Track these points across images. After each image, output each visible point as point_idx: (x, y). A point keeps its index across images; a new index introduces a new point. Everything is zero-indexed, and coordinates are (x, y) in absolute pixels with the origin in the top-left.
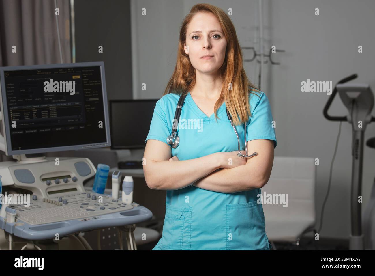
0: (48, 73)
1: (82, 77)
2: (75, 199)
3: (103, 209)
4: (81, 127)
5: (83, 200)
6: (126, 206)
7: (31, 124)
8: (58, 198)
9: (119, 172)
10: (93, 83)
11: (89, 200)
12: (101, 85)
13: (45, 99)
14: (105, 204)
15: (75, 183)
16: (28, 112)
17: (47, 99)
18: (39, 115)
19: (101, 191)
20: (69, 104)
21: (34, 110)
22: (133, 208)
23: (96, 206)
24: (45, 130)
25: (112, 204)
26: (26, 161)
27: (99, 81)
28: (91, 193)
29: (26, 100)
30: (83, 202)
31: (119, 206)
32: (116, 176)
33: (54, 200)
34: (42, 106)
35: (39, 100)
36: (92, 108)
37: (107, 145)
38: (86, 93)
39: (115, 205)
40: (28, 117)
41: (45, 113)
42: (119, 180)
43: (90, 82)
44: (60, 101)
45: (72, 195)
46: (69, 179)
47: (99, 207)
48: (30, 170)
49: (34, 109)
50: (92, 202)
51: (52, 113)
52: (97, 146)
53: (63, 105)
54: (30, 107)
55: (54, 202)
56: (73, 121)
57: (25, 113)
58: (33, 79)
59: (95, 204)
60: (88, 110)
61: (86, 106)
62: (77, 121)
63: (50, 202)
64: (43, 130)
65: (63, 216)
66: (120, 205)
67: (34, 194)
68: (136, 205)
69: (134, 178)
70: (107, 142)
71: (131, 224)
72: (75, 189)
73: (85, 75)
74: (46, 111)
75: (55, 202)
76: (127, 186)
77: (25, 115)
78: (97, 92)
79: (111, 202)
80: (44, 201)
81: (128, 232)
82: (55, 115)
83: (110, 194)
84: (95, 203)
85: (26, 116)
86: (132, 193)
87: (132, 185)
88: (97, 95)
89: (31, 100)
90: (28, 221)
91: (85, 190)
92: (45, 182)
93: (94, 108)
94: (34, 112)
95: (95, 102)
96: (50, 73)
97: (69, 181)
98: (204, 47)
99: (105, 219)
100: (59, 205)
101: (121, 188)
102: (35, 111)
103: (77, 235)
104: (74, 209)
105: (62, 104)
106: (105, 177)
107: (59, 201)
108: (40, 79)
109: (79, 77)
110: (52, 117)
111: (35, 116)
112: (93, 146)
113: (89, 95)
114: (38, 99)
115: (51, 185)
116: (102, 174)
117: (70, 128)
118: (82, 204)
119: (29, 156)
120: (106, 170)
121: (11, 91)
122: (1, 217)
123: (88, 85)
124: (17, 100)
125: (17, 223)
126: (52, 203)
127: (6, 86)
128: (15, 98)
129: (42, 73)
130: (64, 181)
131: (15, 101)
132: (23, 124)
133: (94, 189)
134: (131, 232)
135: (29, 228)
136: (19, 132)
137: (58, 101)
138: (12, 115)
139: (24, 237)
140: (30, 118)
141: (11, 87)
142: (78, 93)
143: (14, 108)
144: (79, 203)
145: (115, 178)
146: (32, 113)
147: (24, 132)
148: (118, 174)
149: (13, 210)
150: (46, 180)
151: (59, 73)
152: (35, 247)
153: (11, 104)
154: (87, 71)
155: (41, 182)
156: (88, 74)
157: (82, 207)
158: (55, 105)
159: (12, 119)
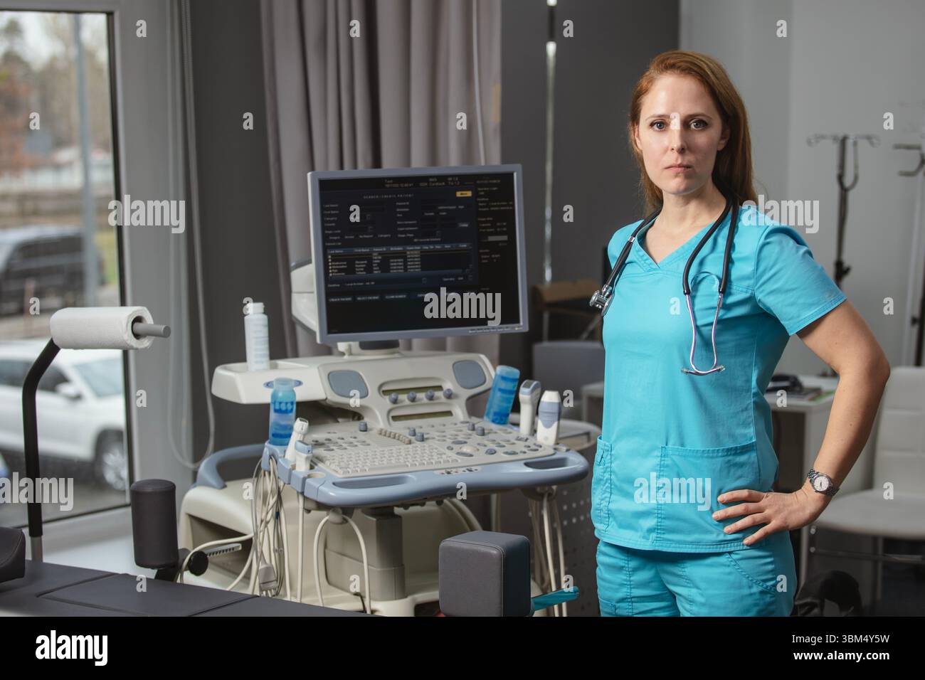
0: (406, 185)
1: (476, 194)
3: (492, 452)
5: (457, 435)
6: (540, 449)
7: (368, 284)
8: (409, 428)
10: (497, 206)
11: (471, 435)
12: (513, 211)
13: (399, 236)
14: (499, 443)
15: (449, 401)
16: (364, 260)
17: (403, 236)
18: (385, 266)
19: (501, 418)
20: (447, 246)
21: (377, 256)
22: (554, 454)
23: (478, 447)
24: (397, 297)
25: (513, 444)
26: (360, 355)
27: (511, 203)
28: (477, 423)
29: (361, 237)
30: (455, 439)
31: (525, 450)
32: (528, 390)
33: (398, 432)
34: (392, 249)
35: (387, 238)
36: (493, 256)
37: (520, 329)
38: (483, 225)
39: (520, 446)
40: (362, 269)
41: (397, 262)
42: (531, 399)
43: (493, 204)
44: (428, 240)
45: (440, 424)
46: (438, 394)
47: (484, 450)
48: (361, 374)
49: (375, 254)
50: (474, 439)
51: (412, 263)
52: (499, 330)
53: (435, 248)
54: (368, 250)
55: (397, 435)
56: (453, 280)
57: (357, 262)
58: (377, 197)
59: (479, 444)
60: (484, 259)
61: (481, 251)
62: (461, 280)
63: (389, 436)
64: (393, 297)
65: (407, 463)
66: (529, 447)
67: (366, 420)
68: (563, 448)
70: (521, 323)
73: (484, 191)
74: (399, 260)
75: (399, 436)
76: (546, 411)
77: (357, 266)
78: (505, 224)
79: (513, 441)
80: (382, 433)
81: (541, 501)
82: (417, 266)
83: (517, 425)
84: (479, 442)
85: (358, 268)
86: (555, 426)
87: (554, 409)
88: (505, 229)
89: (371, 236)
90: (334, 470)
92: (388, 397)
93: (497, 256)
94: (376, 261)
95: (501, 244)
96: (410, 185)
98: (673, 149)
100: (406, 442)
101: (536, 414)
102: (377, 259)
104: (435, 451)
105: (432, 247)
106: (510, 392)
107: (410, 435)
108: (390, 196)
109: (469, 194)
110: (412, 270)
111: (378, 268)
112: (492, 330)
113: (488, 230)
114: (385, 236)
115: (399, 404)
116: (503, 385)
118: (453, 443)
119: (365, 346)
120: (511, 377)
121: (332, 219)
122: (286, 461)
123: (487, 209)
124: (342, 236)
125: (312, 472)
126: (394, 438)
127: (323, 209)
128: (339, 231)
129: (397, 185)
130: (426, 397)
131: (339, 238)
132: (351, 284)
133: (488, 415)
134: (548, 501)
135: (334, 484)
136: (343, 299)
137: (425, 240)
138: (332, 265)
139: (321, 499)
140: (367, 273)
141: (332, 212)
142: (466, 225)
143: (337, 252)
144: (448, 440)
145: (523, 393)
146: (372, 263)
147: (354, 299)
148: (532, 387)
149: (306, 446)
150: (389, 394)
151: (429, 186)
152: (345, 521)
153: (329, 244)
154: (486, 182)
155: (379, 396)
156: (488, 189)
157: (450, 448)
158: (419, 248)
159: (332, 273)
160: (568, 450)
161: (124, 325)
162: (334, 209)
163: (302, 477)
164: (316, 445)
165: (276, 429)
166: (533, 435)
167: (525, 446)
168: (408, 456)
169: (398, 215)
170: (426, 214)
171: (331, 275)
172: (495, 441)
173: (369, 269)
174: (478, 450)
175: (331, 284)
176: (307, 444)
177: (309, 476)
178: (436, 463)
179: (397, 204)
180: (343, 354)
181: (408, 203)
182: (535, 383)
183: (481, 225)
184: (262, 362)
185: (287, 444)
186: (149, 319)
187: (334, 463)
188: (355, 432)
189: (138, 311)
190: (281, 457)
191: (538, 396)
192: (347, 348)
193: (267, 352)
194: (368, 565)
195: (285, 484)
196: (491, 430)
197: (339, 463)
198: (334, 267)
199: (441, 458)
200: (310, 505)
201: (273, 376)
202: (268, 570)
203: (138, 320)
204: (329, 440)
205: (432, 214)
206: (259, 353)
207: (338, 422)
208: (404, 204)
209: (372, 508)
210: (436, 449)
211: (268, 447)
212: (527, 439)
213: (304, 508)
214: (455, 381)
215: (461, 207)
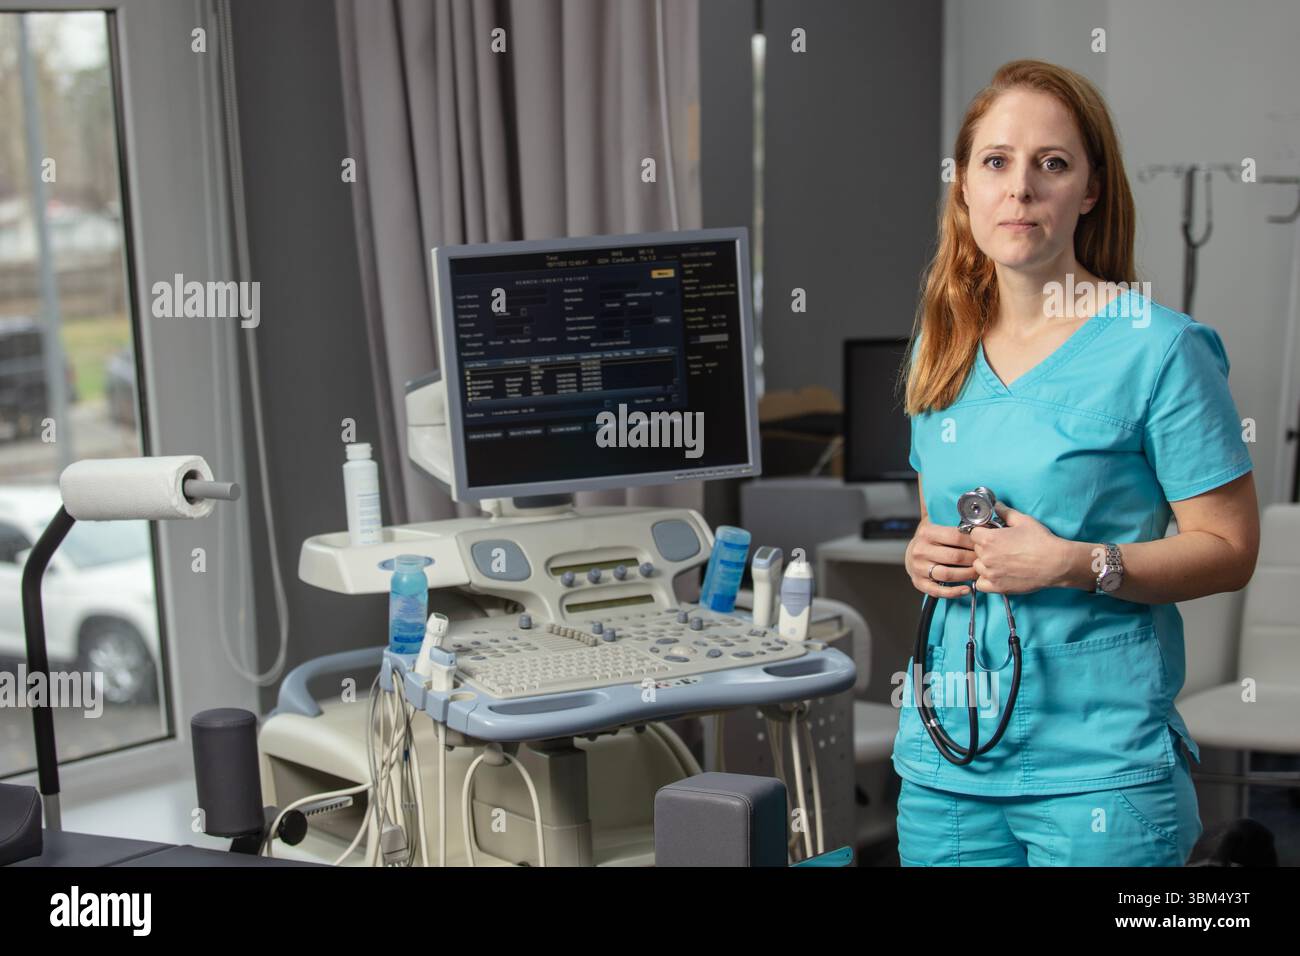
0: (578, 263)
1: (680, 274)
3: (716, 654)
5: (663, 631)
6: (784, 647)
8: (593, 623)
9: (773, 552)
10: (710, 290)
11: (683, 629)
12: (735, 298)
13: (570, 339)
14: (725, 641)
15: (648, 580)
16: (518, 377)
17: (575, 339)
18: (549, 384)
19: (726, 604)
20: (640, 352)
21: (535, 370)
22: (805, 654)
23: (695, 647)
24: (568, 429)
25: (746, 641)
27: (732, 285)
28: (692, 610)
29: (513, 341)
30: (660, 636)
31: (764, 649)
32: (764, 562)
33: (578, 628)
34: (559, 359)
35: (552, 341)
36: (707, 365)
37: (749, 471)
38: (693, 319)
39: (755, 644)
40: (516, 390)
41: (567, 378)
42: (770, 573)
43: (705, 287)
44: (611, 344)
45: (636, 615)
46: (632, 570)
47: (704, 651)
48: (519, 545)
49: (536, 367)
50: (688, 635)
51: (588, 379)
52: (718, 474)
53: (621, 356)
54: (524, 362)
55: (576, 633)
56: (650, 401)
57: (508, 380)
58: (536, 282)
59: (696, 643)
60: (694, 369)
61: (690, 358)
62: (662, 402)
63: (565, 636)
64: (562, 430)
65: (595, 675)
66: (769, 644)
67: (529, 611)
68: (819, 645)
70: (751, 463)
71: (800, 697)
73: (690, 268)
74: (572, 375)
75: (579, 635)
76: (791, 590)
77: (508, 385)
78: (724, 317)
79: (746, 637)
80: (551, 630)
81: (789, 721)
82: (596, 384)
83: (749, 610)
84: (695, 639)
85: (511, 388)
86: (806, 611)
87: (806, 588)
88: (724, 324)
89: (528, 341)
90: (489, 689)
91: (678, 602)
92: (558, 578)
93: (713, 364)
94: (536, 378)
95: (718, 347)
96: (583, 263)
97: (630, 575)
98: (1013, 196)
100: (590, 643)
101: (776, 597)
102: (537, 374)
104: (634, 655)
105: (617, 354)
106: (738, 565)
107: (595, 633)
108: (554, 280)
109: (670, 273)
110: (589, 389)
111: (539, 388)
112: (708, 475)
113: (700, 327)
114: (549, 339)
115: (577, 587)
116: (727, 555)
118: (658, 642)
119: (522, 503)
120: (739, 543)
121: (469, 317)
122: (418, 675)
123: (698, 295)
124: (485, 341)
125: (457, 692)
126: (572, 637)
127: (456, 302)
128: (480, 335)
129: (562, 264)
130: (615, 576)
131: (480, 344)
132: (501, 413)
133: (705, 598)
134: (798, 722)
135: (490, 708)
136: (489, 435)
137: (606, 344)
138: (471, 386)
139: (472, 731)
140: (524, 395)
141: (470, 306)
142: (667, 320)
143: (479, 365)
144: (651, 638)
145: (759, 566)
146: (531, 381)
147: (506, 434)
148: (771, 556)
149: (447, 655)
150: (562, 574)
151: (611, 263)
152: (508, 761)
153: (467, 354)
154: (695, 255)
155: (546, 576)
156: (698, 265)
157: (654, 650)
158: (599, 356)
159: (472, 396)
160: (824, 648)
161: (172, 485)
162: (472, 301)
163: (443, 699)
164: (459, 651)
165: (399, 629)
166: (773, 626)
167: (763, 644)
168: (595, 664)
169: (568, 308)
170: (608, 305)
171: (470, 399)
172: (717, 637)
173: (526, 389)
174: (695, 651)
175: (470, 413)
176: (447, 652)
177: (453, 699)
178: (636, 672)
179: (566, 291)
180: (489, 515)
181: (581, 290)
182: (775, 550)
183: (688, 319)
184: (370, 531)
185: (418, 651)
186: (207, 474)
187: (488, 677)
188: (514, 630)
189: (192, 461)
190: (409, 671)
191: (780, 569)
192: (496, 505)
193: (378, 516)
194: (542, 823)
195: (416, 709)
196: (712, 621)
197: (496, 677)
198: (474, 388)
199: (644, 665)
200: (453, 740)
201: (392, 551)
202: (394, 834)
203: (191, 475)
204: (478, 643)
205: (617, 305)
206: (366, 517)
207: (486, 616)
208: (576, 291)
209: (545, 741)
210: (635, 652)
211: (387, 656)
212: (765, 633)
213: (446, 745)
214: (656, 550)
215: (659, 293)
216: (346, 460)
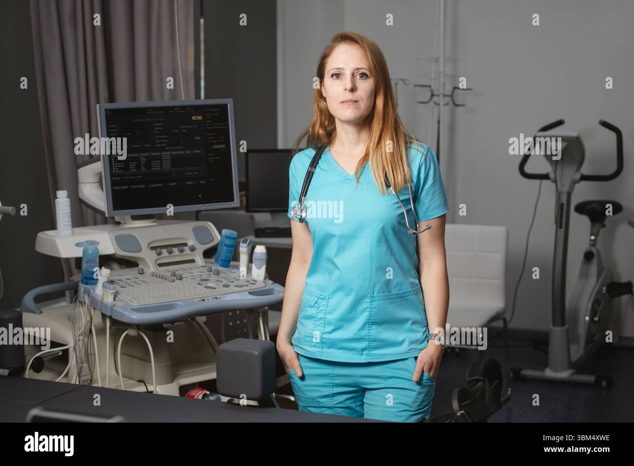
0: (160, 112)
1: (204, 118)
2: (192, 273)
3: (227, 286)
4: (202, 182)
5: (201, 275)
6: (256, 283)
8: (170, 271)
9: (249, 240)
10: (217, 126)
11: (210, 275)
12: (228, 129)
13: (157, 145)
14: (230, 280)
15: (193, 253)
16: (135, 162)
17: (160, 145)
18: (148, 165)
19: (226, 264)
20: (187, 152)
21: (142, 159)
22: (266, 286)
23: (217, 283)
24: (156, 185)
26: (131, 224)
27: (226, 124)
28: (213, 266)
29: (132, 146)
30: (201, 277)
31: (247, 284)
32: (245, 245)
33: (165, 274)
34: (152, 154)
35: (149, 147)
36: (216, 158)
37: (235, 205)
38: (210, 138)
40: (134, 168)
41: (157, 165)
42: (248, 250)
43: (215, 124)
44: (175, 148)
45: (189, 268)
46: (185, 248)
47: (221, 284)
48: (136, 236)
49: (142, 157)
50: (213, 277)
51: (165, 163)
52: (221, 206)
54: (137, 155)
55: (164, 276)
56: (192, 173)
57: (131, 163)
58: (142, 120)
59: (217, 281)
60: (211, 160)
61: (209, 155)
62: (197, 174)
63: (159, 277)
64: (154, 185)
66: (249, 282)
67: (140, 266)
68: (270, 282)
69: (267, 248)
70: (235, 201)
71: (262, 307)
72: (193, 261)
73: (208, 116)
74: (158, 161)
75: (166, 277)
76: (258, 258)
77: (130, 165)
78: (223, 137)
80: (153, 275)
81: (259, 316)
82: (169, 165)
83: (237, 267)
84: (217, 279)
85: (131, 167)
86: (264, 267)
87: (264, 257)
88: (223, 141)
89: (139, 146)
90: (130, 301)
91: (206, 263)
92: (154, 251)
93: (219, 158)
94: (143, 162)
95: (221, 150)
96: (163, 112)
97: (185, 251)
98: (346, 89)
99: (228, 299)
100: (171, 281)
101: (251, 260)
102: (143, 161)
103: (193, 319)
104: (190, 286)
105: (178, 153)
106: (232, 246)
107: (172, 276)
108: (150, 120)
109: (200, 118)
110: (166, 168)
111: (144, 167)
112: (217, 206)
113: (213, 141)
115: (162, 256)
116: (227, 242)
117: (188, 183)
118: (201, 280)
119: (135, 218)
120: (232, 237)
121: (113, 135)
122: (97, 295)
123: (212, 128)
125: (116, 302)
126: (163, 278)
127: (108, 129)
129: (153, 113)
130: (178, 251)
132: (127, 178)
133: (217, 261)
134: (262, 316)
135: (132, 309)
136: (122, 188)
137: (173, 148)
138: (114, 165)
140: (137, 170)
141: (114, 130)
142: (199, 138)
144: (197, 279)
145: (243, 247)
146: (140, 164)
147: (129, 187)
148: (247, 242)
149: (111, 285)
150: (155, 249)
151: (175, 112)
154: (210, 110)
155: (149, 251)
156: (212, 114)
157: (200, 284)
158: (169, 153)
159: (115, 170)
160: (273, 284)
162: (115, 128)
163: (110, 305)
165: (87, 274)
166: (249, 273)
168: (175, 290)
169: (156, 132)
170: (173, 131)
171: (114, 171)
172: (226, 278)
173: (138, 167)
174: (218, 285)
175: (114, 177)
177: (114, 305)
178: (194, 294)
179: (155, 124)
181: (162, 124)
183: (208, 138)
184: (67, 229)
185: (95, 285)
187: (129, 296)
188: (137, 275)
190: (92, 292)
193: (70, 223)
196: (221, 271)
197: (133, 295)
198: (116, 166)
199: (197, 291)
201: (81, 239)
204: (121, 280)
205: (177, 131)
206: (67, 223)
208: (160, 124)
210: (191, 284)
211: (81, 286)
214: (195, 240)
215: (196, 126)
216: (57, 198)
